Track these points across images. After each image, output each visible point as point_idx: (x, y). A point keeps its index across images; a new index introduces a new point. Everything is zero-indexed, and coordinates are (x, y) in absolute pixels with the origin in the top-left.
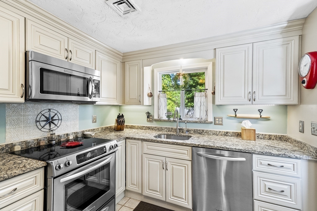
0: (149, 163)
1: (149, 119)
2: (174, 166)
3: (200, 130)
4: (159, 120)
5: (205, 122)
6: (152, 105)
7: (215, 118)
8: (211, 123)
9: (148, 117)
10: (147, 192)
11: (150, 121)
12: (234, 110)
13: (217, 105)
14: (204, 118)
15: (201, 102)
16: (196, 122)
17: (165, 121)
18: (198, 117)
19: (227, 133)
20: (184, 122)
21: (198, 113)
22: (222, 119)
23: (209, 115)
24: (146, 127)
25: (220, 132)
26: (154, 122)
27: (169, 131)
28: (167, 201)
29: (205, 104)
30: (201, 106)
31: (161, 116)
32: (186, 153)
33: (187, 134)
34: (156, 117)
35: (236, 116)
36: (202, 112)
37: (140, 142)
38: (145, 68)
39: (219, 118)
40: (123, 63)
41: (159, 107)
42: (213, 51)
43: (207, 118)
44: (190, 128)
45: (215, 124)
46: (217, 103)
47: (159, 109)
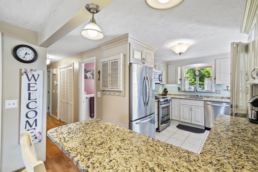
0: (183, 108)
1: (179, 91)
2: (195, 109)
3: (208, 96)
4: (185, 91)
5: (210, 92)
6: (181, 84)
7: (216, 90)
8: (214, 93)
9: (179, 90)
10: (182, 120)
11: (180, 92)
12: (227, 86)
13: (218, 84)
14: (210, 90)
15: (208, 83)
16: (205, 92)
17: (188, 92)
18: (207, 90)
19: (223, 97)
20: (199, 92)
21: (206, 88)
22: (220, 90)
23: (213, 89)
24: (178, 94)
25: (219, 97)
26: (182, 92)
27: (190, 96)
28: (192, 123)
29: (210, 84)
30: (208, 85)
31: (186, 89)
32: (201, 103)
33: (201, 97)
34: (183, 90)
35: (228, 89)
36: (209, 87)
37: (179, 99)
38: (178, 67)
39: (218, 91)
40: (167, 66)
41: (185, 85)
42: (214, 61)
43: (212, 90)
44: (202, 95)
45: (216, 93)
46: (217, 83)
47: (185, 86)
